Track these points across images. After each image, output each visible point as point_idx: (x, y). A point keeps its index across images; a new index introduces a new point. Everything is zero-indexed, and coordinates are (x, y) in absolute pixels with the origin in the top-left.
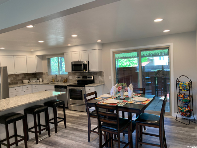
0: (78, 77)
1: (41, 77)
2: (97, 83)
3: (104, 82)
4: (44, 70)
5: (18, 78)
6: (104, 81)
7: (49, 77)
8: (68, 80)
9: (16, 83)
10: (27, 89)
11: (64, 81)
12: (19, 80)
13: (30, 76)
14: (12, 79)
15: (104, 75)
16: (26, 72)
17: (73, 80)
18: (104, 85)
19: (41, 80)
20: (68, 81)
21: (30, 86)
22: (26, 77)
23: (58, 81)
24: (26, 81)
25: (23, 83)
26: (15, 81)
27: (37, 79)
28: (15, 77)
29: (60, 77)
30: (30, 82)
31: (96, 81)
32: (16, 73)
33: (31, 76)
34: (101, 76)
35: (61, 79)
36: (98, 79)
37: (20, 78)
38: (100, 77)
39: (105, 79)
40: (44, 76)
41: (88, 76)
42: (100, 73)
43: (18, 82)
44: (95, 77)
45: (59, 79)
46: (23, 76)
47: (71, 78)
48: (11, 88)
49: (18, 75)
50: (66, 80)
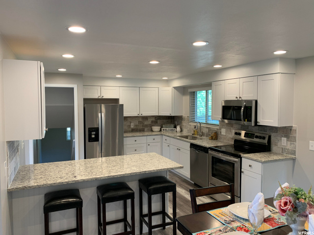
0: (236, 133)
1: (180, 124)
2: (276, 154)
3: (294, 153)
4: (184, 113)
5: (146, 123)
6: (295, 151)
7: (190, 125)
8: (219, 136)
9: (142, 130)
10: (154, 141)
11: (212, 137)
12: (146, 126)
13: (165, 121)
14: (137, 124)
15: (295, 137)
16: (157, 114)
17: (228, 136)
18: (294, 160)
19: (178, 128)
20: (219, 138)
21: (158, 138)
22: (159, 121)
23: (203, 134)
24: (156, 128)
25: (152, 131)
26: (140, 127)
27: (173, 126)
28: (141, 120)
29: (207, 128)
30: (162, 130)
31: (274, 148)
32: (141, 115)
33: (167, 120)
34: (287, 136)
35: (208, 131)
36: (279, 144)
37: (148, 122)
38: (284, 139)
39: (298, 145)
40: (184, 123)
41: (256, 134)
42: (287, 131)
43: (146, 129)
44: (273, 138)
45: (205, 131)
46: (153, 119)
47: (223, 131)
48: (130, 137)
49: (146, 118)
50: (215, 136)
